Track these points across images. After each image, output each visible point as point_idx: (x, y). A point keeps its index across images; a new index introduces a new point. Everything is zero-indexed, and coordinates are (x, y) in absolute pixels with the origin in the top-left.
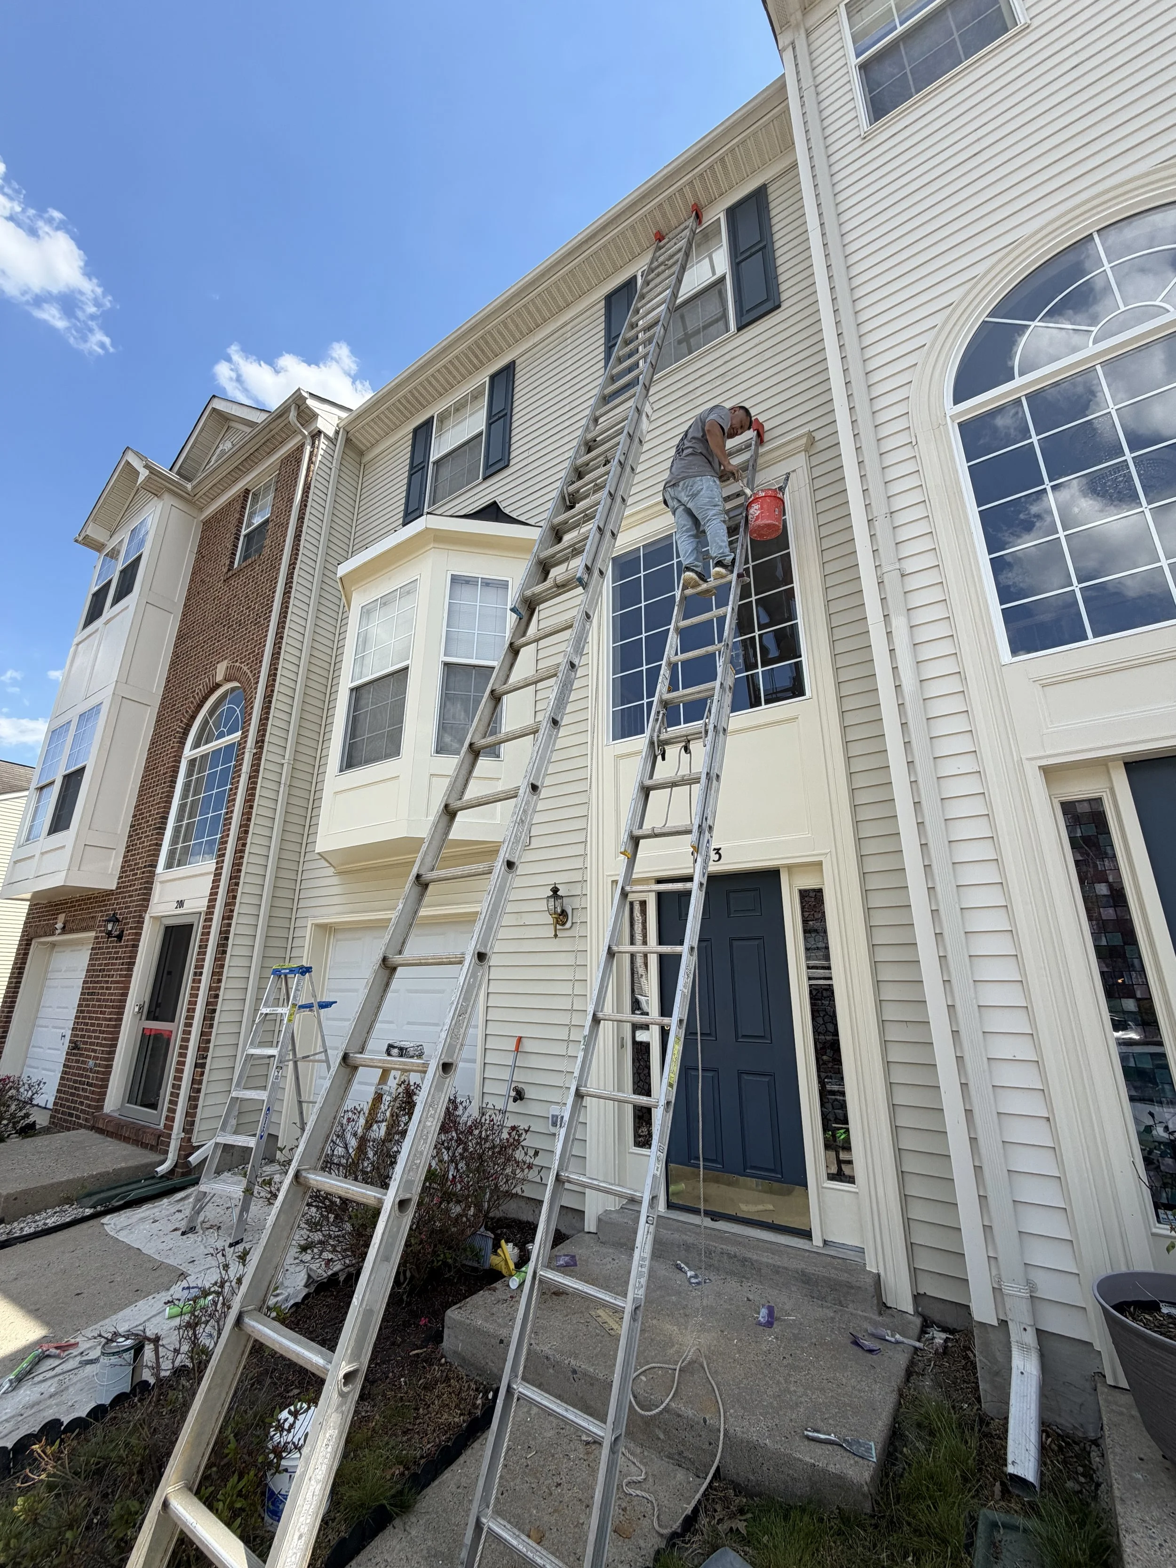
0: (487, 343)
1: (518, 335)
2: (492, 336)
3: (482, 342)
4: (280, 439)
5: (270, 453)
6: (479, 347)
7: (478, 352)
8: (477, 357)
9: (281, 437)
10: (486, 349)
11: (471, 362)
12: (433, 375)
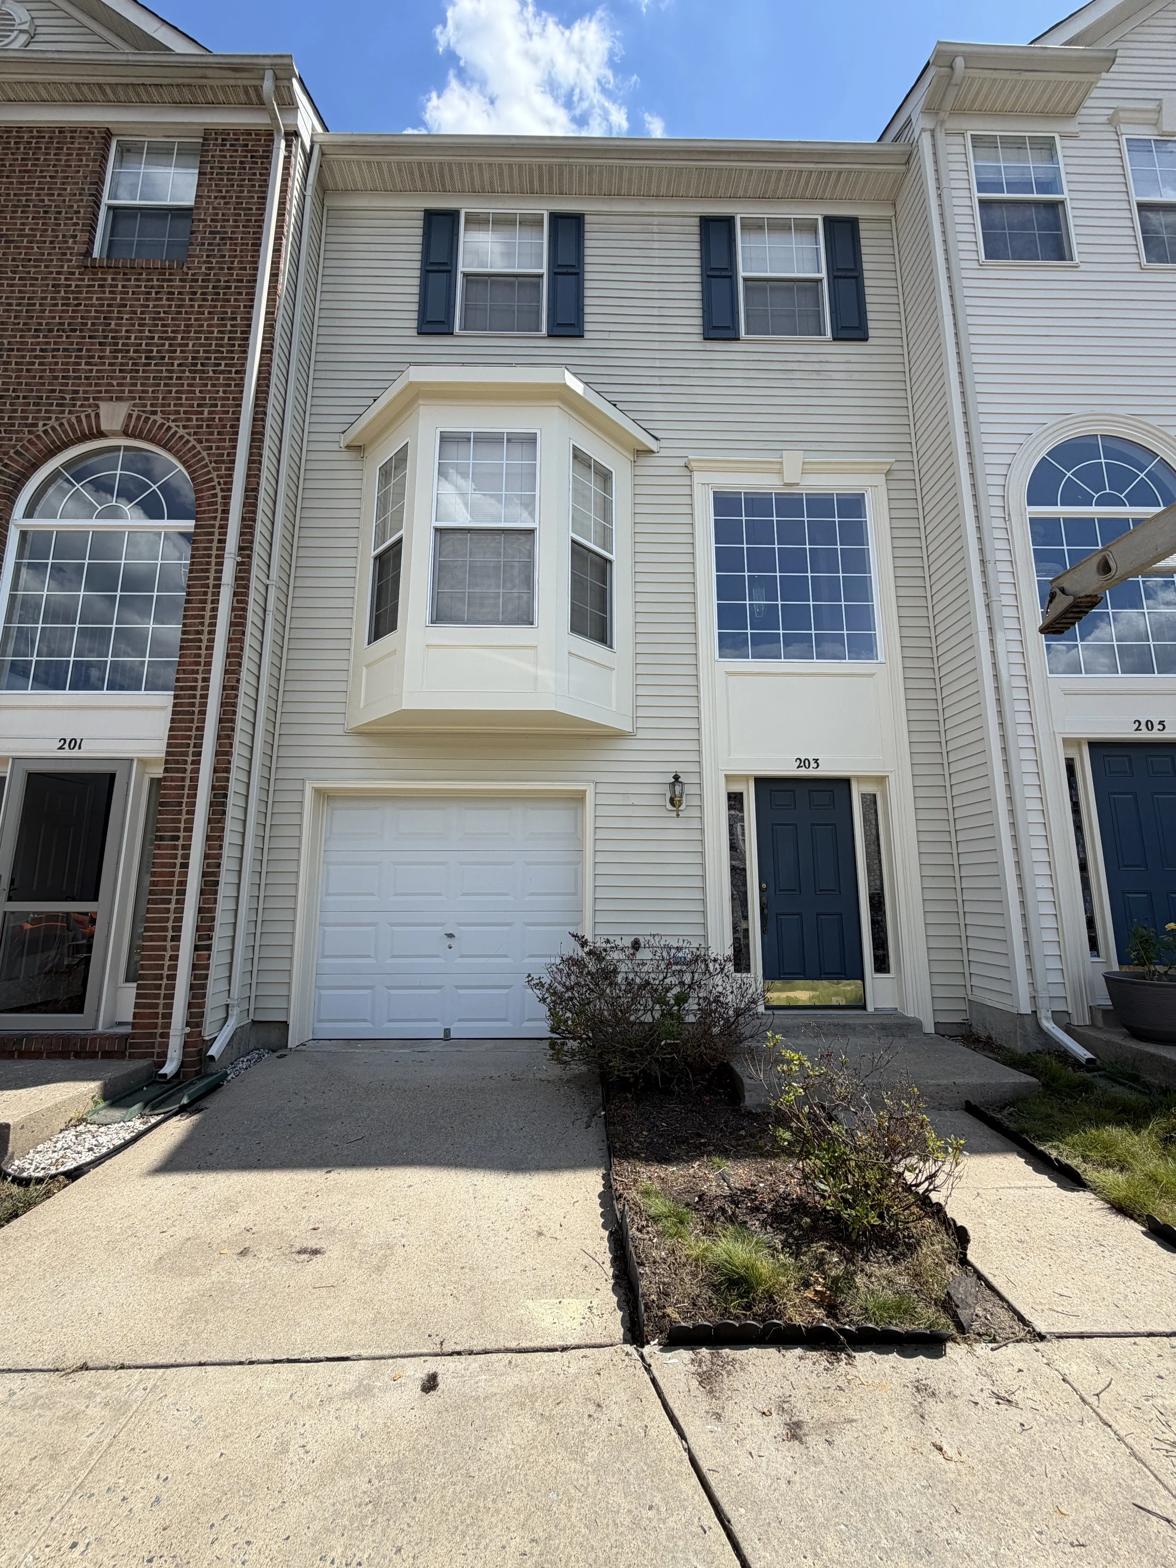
0: (561, 174)
1: (595, 189)
2: (571, 173)
3: (556, 172)
4: (210, 97)
5: (178, 104)
6: (550, 172)
7: (546, 177)
8: (541, 180)
9: (215, 95)
10: (555, 179)
11: (531, 181)
12: (480, 165)
